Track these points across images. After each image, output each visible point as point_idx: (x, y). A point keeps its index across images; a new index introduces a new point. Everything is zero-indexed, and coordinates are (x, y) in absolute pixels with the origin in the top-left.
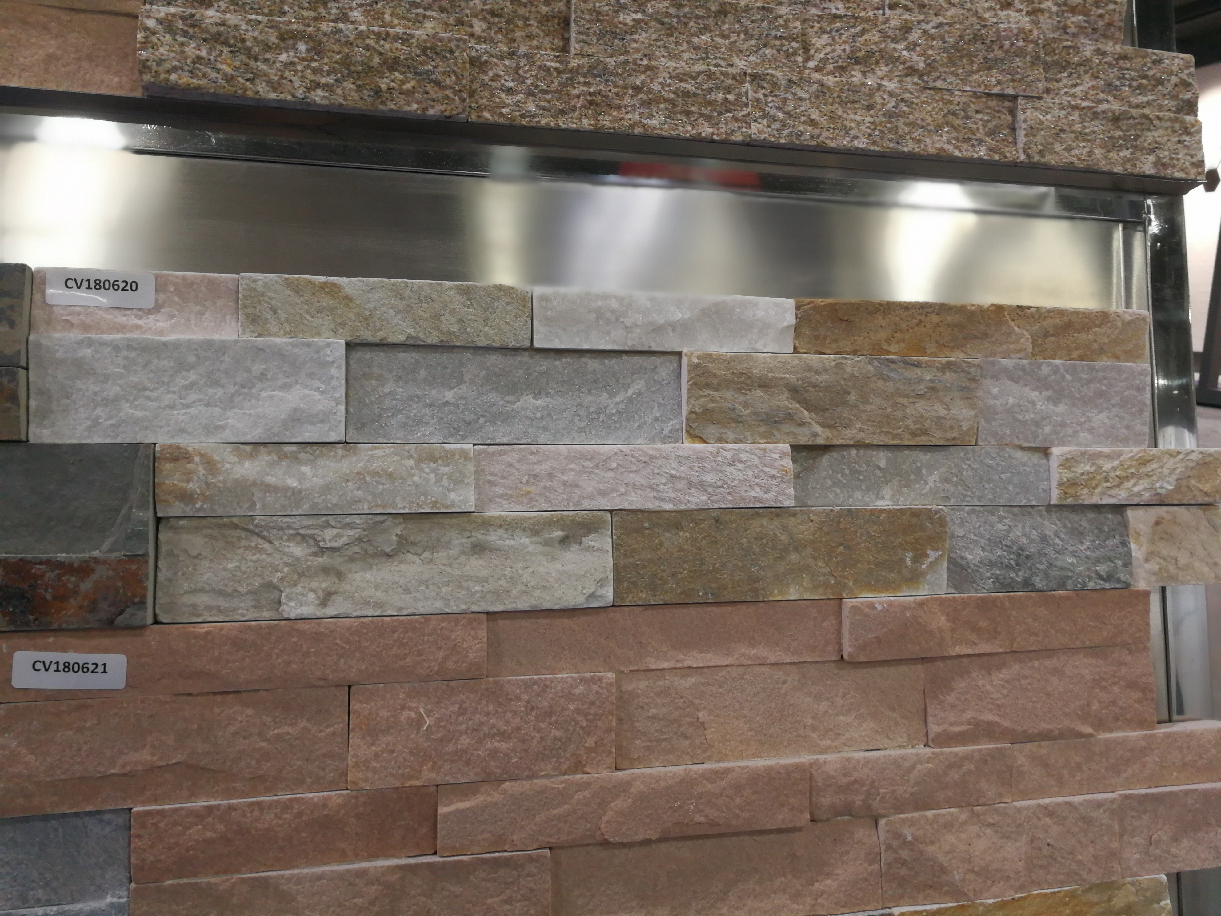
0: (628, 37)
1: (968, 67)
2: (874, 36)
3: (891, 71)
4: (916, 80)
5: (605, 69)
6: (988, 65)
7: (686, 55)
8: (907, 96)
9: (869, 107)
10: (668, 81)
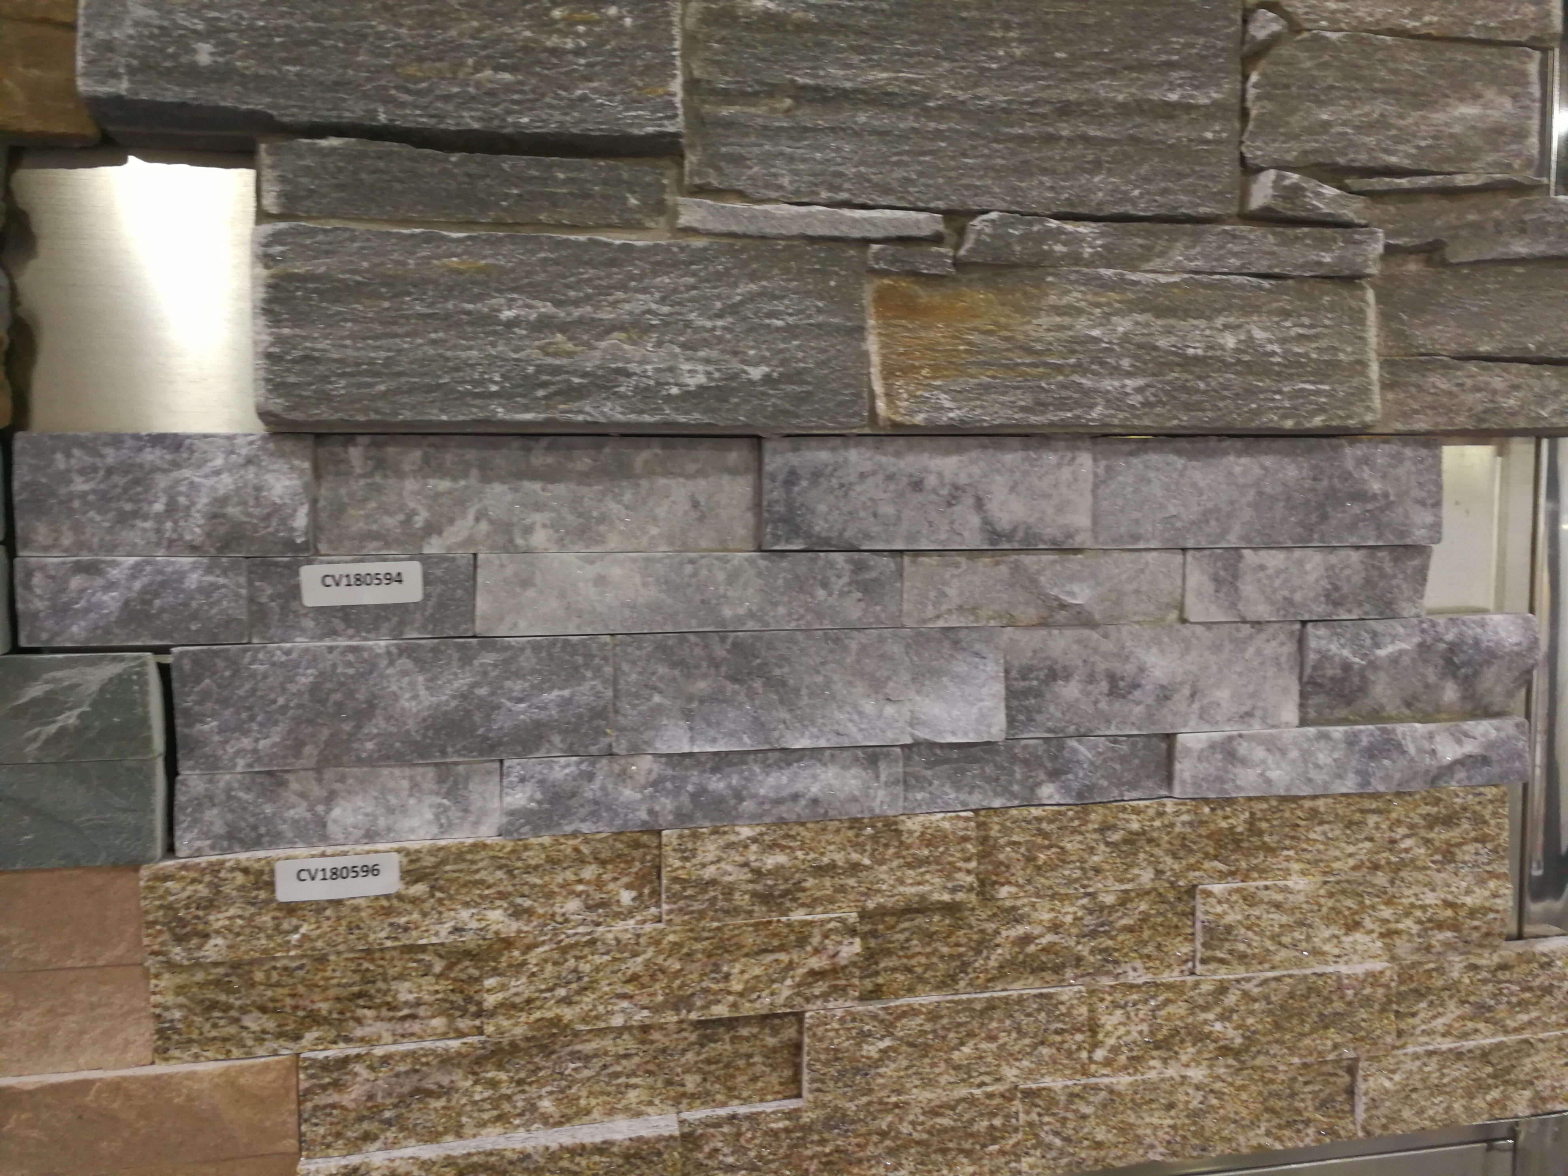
0: (873, 1072)
1: (1298, 1029)
2: (1179, 1009)
3: (1199, 1052)
4: (1231, 1061)
5: (844, 1115)
6: (1325, 1023)
7: (943, 1080)
8: (1218, 1085)
9: (1171, 1106)
10: (922, 1118)
